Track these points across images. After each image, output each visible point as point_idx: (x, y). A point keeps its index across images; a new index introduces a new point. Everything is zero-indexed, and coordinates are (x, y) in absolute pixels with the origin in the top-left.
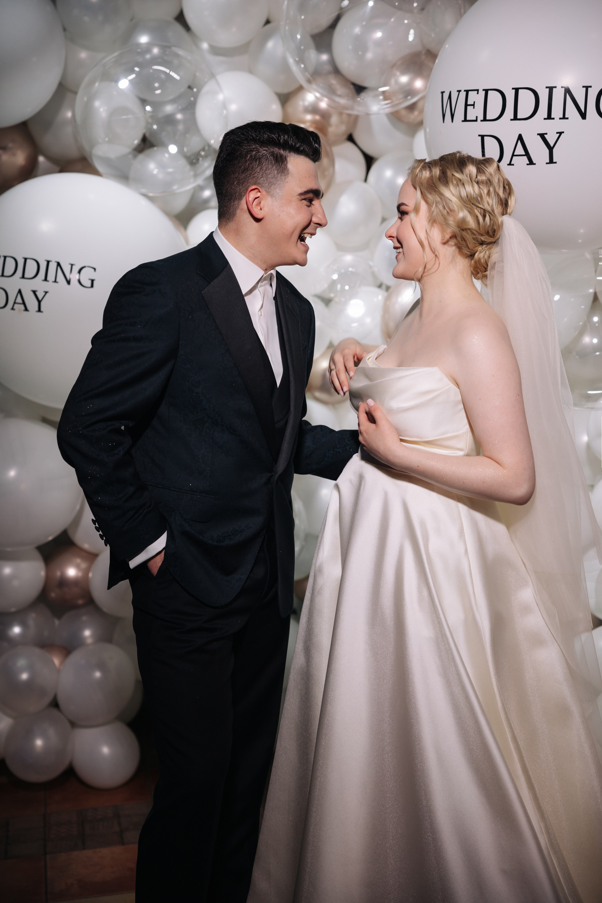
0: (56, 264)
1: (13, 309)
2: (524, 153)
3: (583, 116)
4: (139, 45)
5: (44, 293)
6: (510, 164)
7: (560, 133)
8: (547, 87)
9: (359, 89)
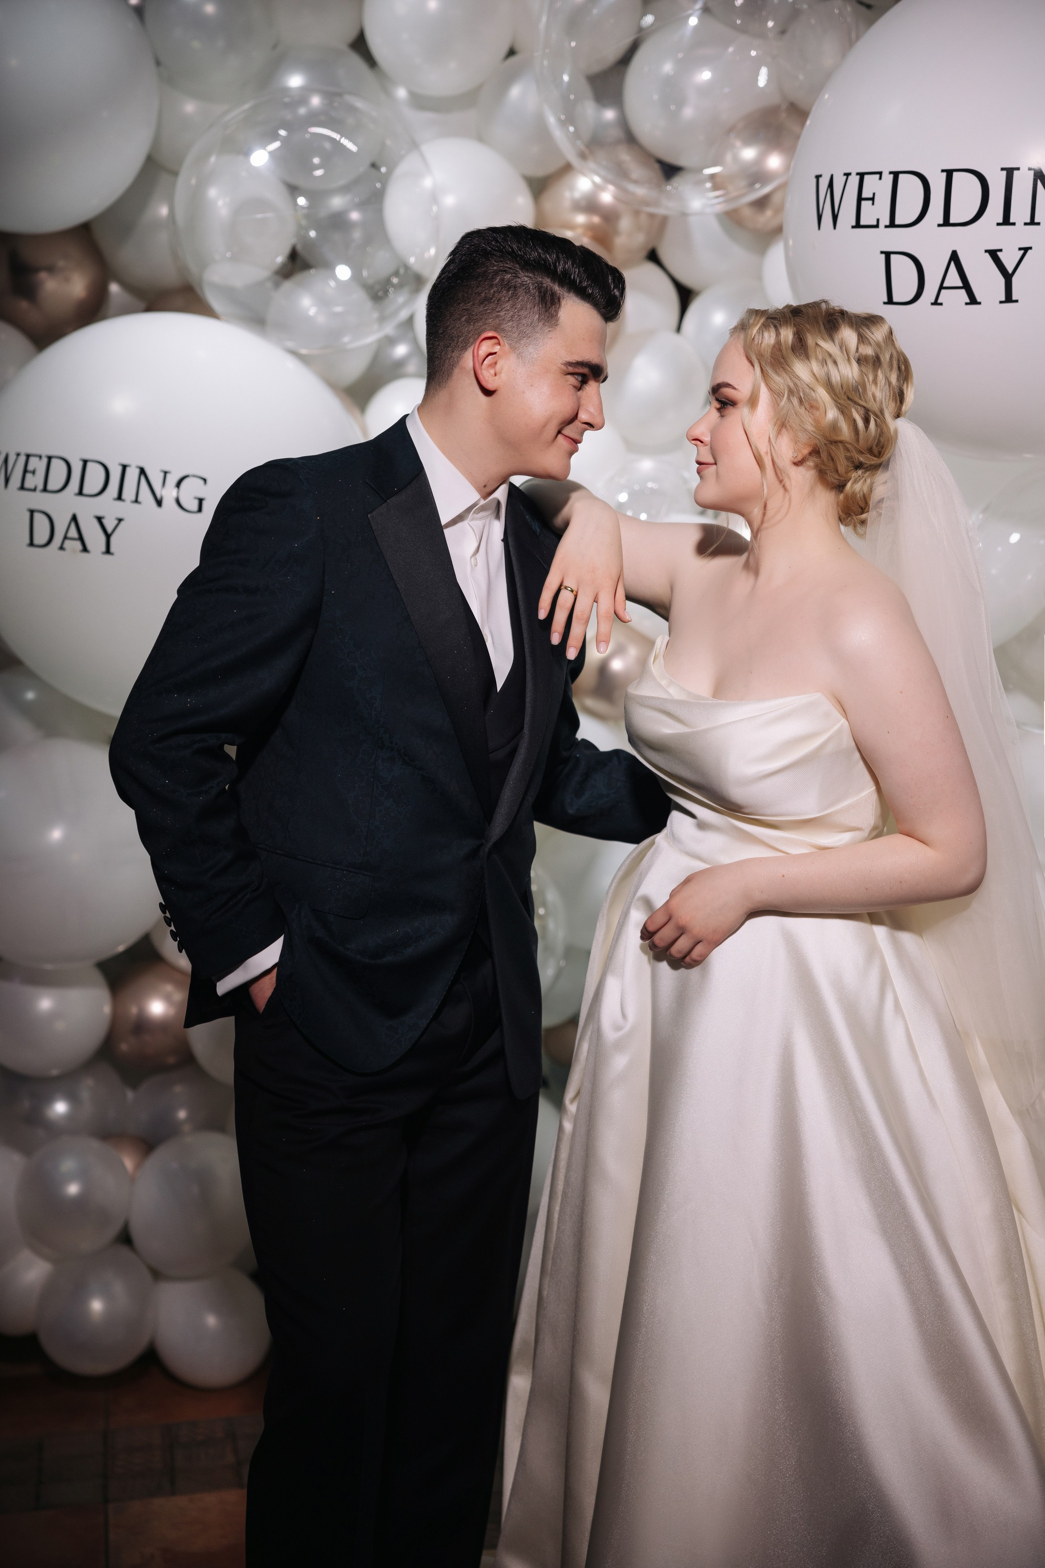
0: (137, 471)
1: (62, 548)
2: (961, 284)
4: (286, 90)
5: (116, 522)
6: (936, 303)
7: (1026, 250)
8: (1002, 169)
9: (670, 171)
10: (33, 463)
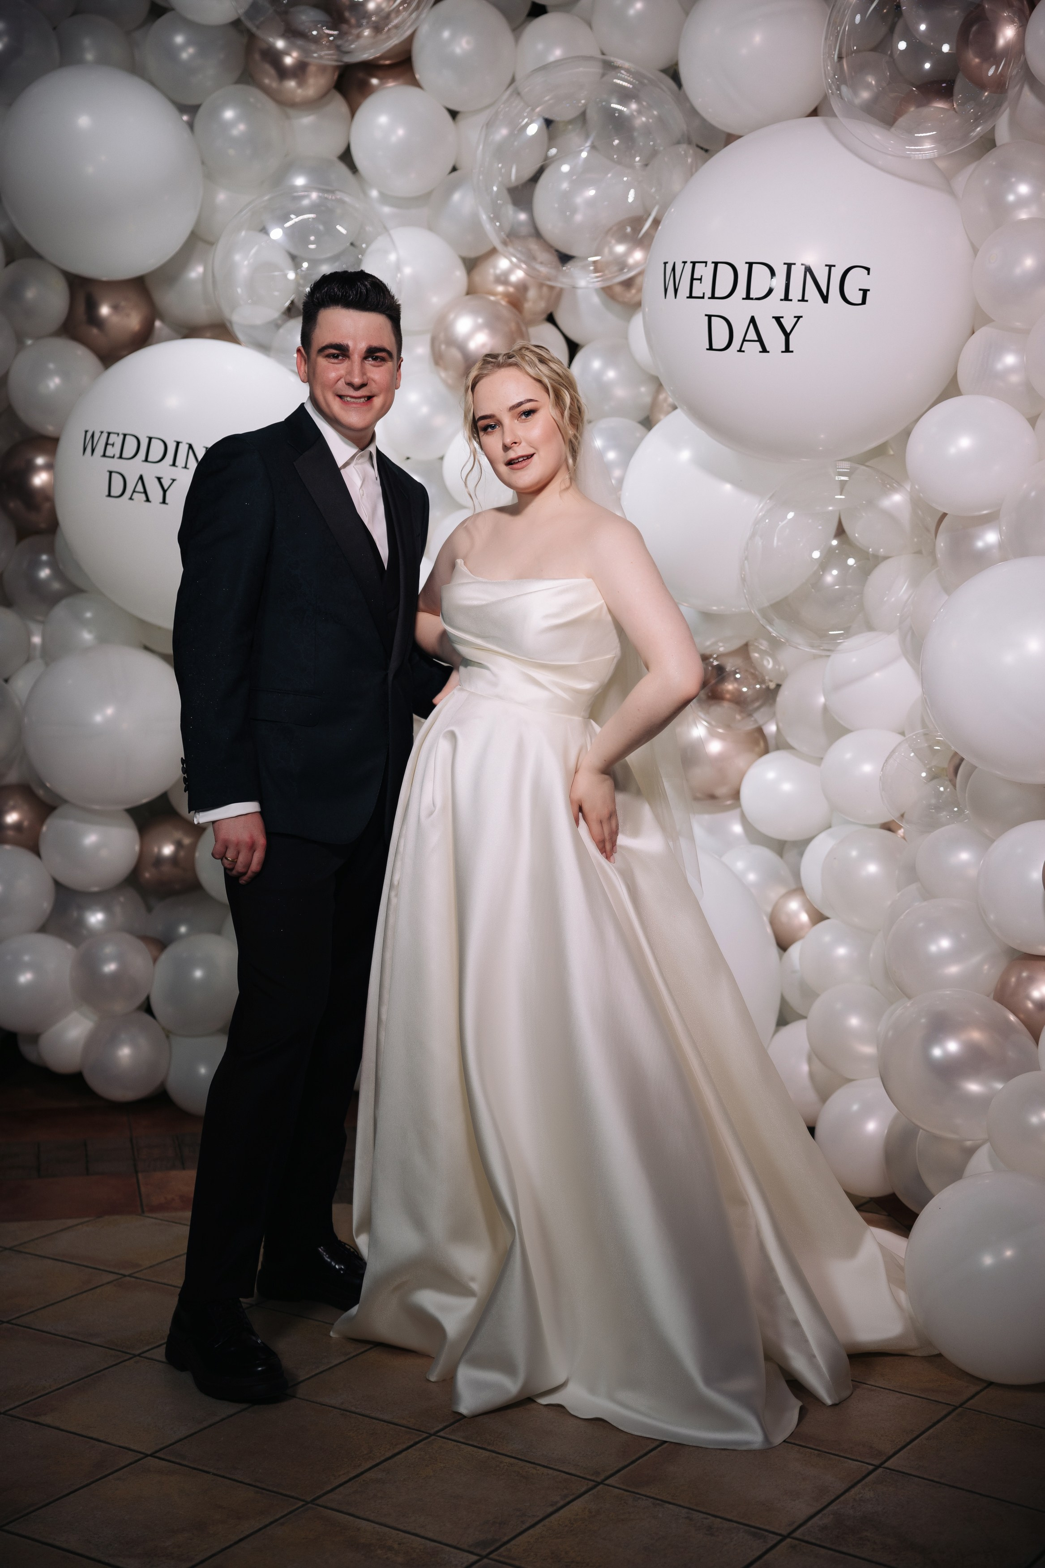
0: (187, 446)
1: (131, 499)
2: (757, 339)
3: (825, 299)
4: (294, 188)
5: (171, 481)
6: (740, 351)
7: (799, 318)
8: (785, 264)
9: (565, 258)
10: (113, 438)
